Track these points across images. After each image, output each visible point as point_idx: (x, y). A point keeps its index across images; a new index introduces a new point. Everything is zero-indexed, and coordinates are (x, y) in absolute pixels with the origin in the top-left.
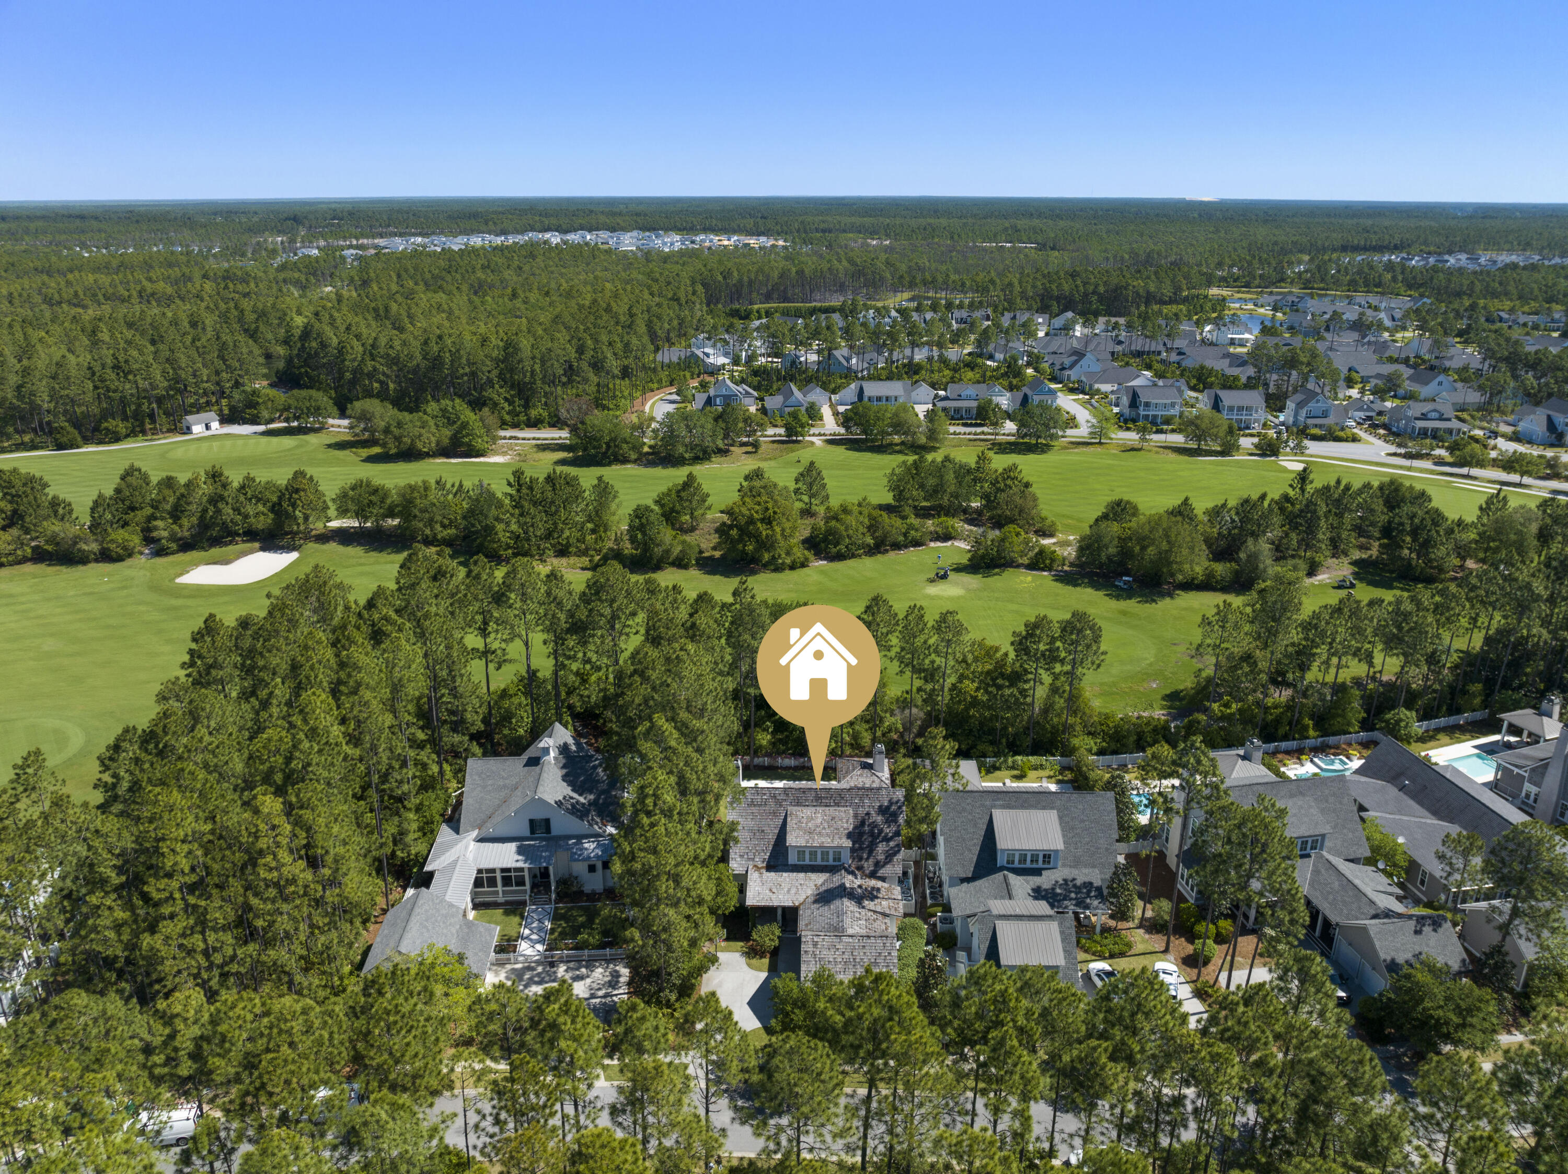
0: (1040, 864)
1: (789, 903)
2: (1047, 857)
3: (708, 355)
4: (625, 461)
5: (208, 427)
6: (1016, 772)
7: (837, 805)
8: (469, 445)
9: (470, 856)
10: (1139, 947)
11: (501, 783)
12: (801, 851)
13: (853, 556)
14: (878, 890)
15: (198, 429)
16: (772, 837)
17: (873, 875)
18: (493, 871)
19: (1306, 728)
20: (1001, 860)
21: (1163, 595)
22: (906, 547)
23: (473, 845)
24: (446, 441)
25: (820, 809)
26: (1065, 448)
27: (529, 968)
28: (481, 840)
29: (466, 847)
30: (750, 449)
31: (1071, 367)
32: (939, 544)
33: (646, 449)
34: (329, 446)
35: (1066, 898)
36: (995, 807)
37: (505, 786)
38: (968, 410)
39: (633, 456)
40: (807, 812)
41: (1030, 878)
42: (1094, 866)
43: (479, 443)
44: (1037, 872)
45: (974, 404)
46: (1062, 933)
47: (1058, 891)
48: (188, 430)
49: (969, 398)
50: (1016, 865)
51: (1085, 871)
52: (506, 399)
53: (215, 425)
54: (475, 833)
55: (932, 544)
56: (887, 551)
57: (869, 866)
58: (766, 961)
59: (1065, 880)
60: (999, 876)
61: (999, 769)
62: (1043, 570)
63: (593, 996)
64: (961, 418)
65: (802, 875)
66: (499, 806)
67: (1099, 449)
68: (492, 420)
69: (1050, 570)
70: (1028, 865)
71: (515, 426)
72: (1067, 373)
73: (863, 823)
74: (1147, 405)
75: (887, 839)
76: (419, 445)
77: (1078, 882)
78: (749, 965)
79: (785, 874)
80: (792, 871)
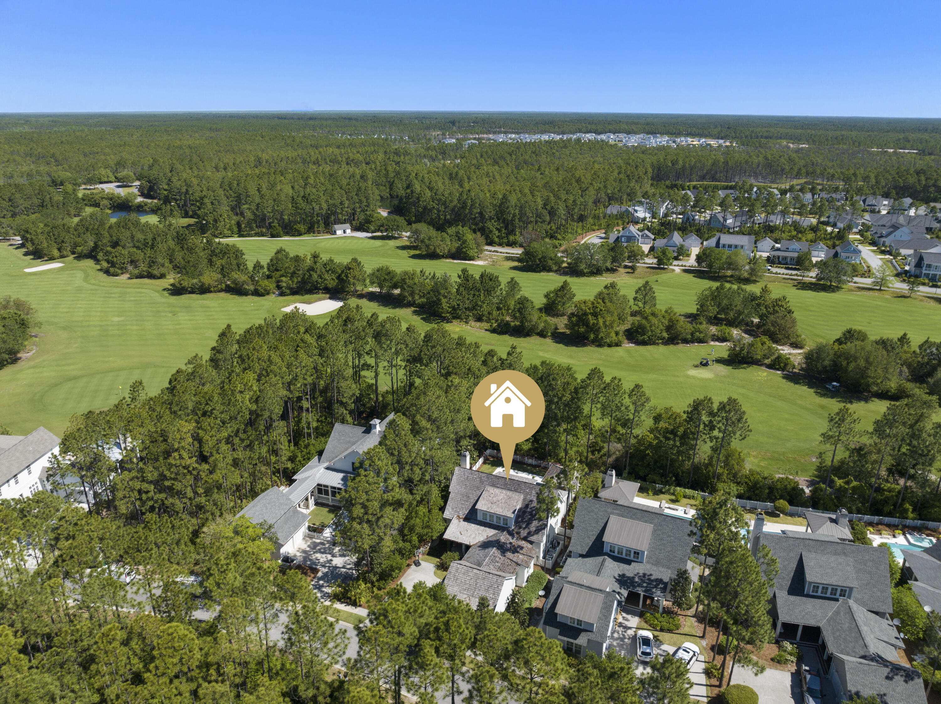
0: (632, 558)
1: (465, 542)
2: (637, 553)
3: (636, 211)
4: (549, 270)
5: (345, 232)
6: (673, 497)
7: (516, 491)
8: (465, 253)
9: (318, 475)
10: (685, 629)
11: (348, 440)
12: (485, 513)
13: (654, 343)
14: (522, 548)
15: (339, 233)
16: (472, 501)
17: (525, 539)
18: (327, 486)
19: (906, 510)
20: (606, 549)
21: (859, 399)
22: (692, 342)
23: (322, 471)
24: (454, 250)
25: (504, 492)
26: (852, 290)
27: (322, 544)
28: (328, 468)
29: (318, 471)
30: (629, 270)
31: (887, 236)
32: (717, 343)
33: (565, 265)
34: (398, 247)
35: (640, 585)
36: (613, 514)
37: (349, 442)
38: (792, 259)
39: (555, 268)
40: (497, 491)
41: (622, 565)
42: (667, 569)
43: (471, 253)
44: (628, 562)
45: (795, 255)
46: (605, 603)
47: (637, 580)
48: (334, 233)
49: (794, 251)
50: (616, 554)
51: (660, 571)
52: (497, 229)
53: (348, 231)
54: (326, 465)
55: (712, 343)
56: (678, 343)
57: (524, 533)
58: (446, 573)
59: (644, 574)
60: (600, 559)
61: (663, 493)
62: (778, 370)
63: (344, 567)
64: (786, 264)
65: (482, 528)
67: (876, 294)
68: (481, 240)
69: (783, 370)
70: (624, 556)
71: (500, 245)
72: (883, 240)
73: (527, 506)
74: (929, 266)
75: (539, 519)
76: (438, 251)
77: (653, 577)
78: (435, 573)
79: (473, 525)
80: (478, 524)
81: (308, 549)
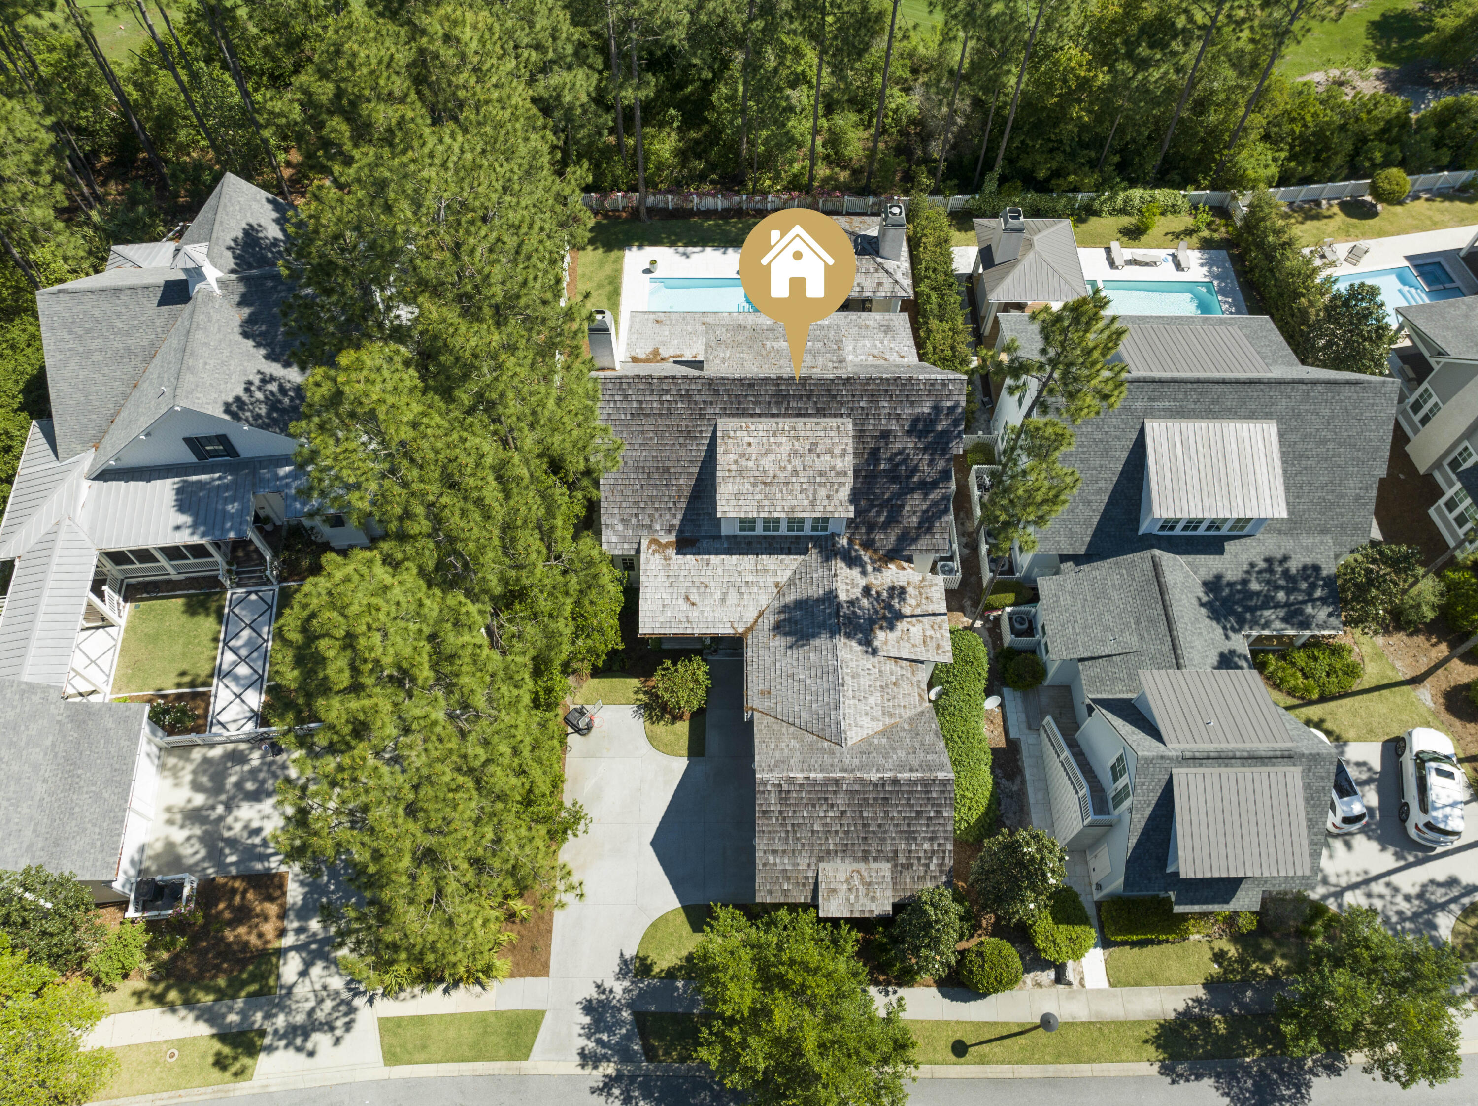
1: (723, 629)
7: (821, 412)
9: (82, 517)
10: (1371, 674)
11: (118, 344)
14: (900, 592)
16: (685, 482)
23: (87, 489)
25: (785, 423)
27: (238, 758)
28: (105, 475)
29: (73, 496)
35: (1268, 602)
36: (1152, 414)
37: (128, 352)
40: (759, 427)
41: (1201, 559)
42: (1324, 531)
44: (1215, 549)
46: (1307, 787)
47: (1255, 586)
50: (1179, 532)
51: (1307, 540)
54: (87, 460)
57: (887, 540)
58: (683, 727)
59: (1268, 560)
60: (1140, 560)
61: (1097, 213)
65: (748, 561)
66: (126, 397)
70: (1200, 532)
73: (874, 454)
75: (926, 487)
77: (1294, 566)
78: (651, 738)
79: (715, 559)
80: (729, 552)
81: (199, 799)
